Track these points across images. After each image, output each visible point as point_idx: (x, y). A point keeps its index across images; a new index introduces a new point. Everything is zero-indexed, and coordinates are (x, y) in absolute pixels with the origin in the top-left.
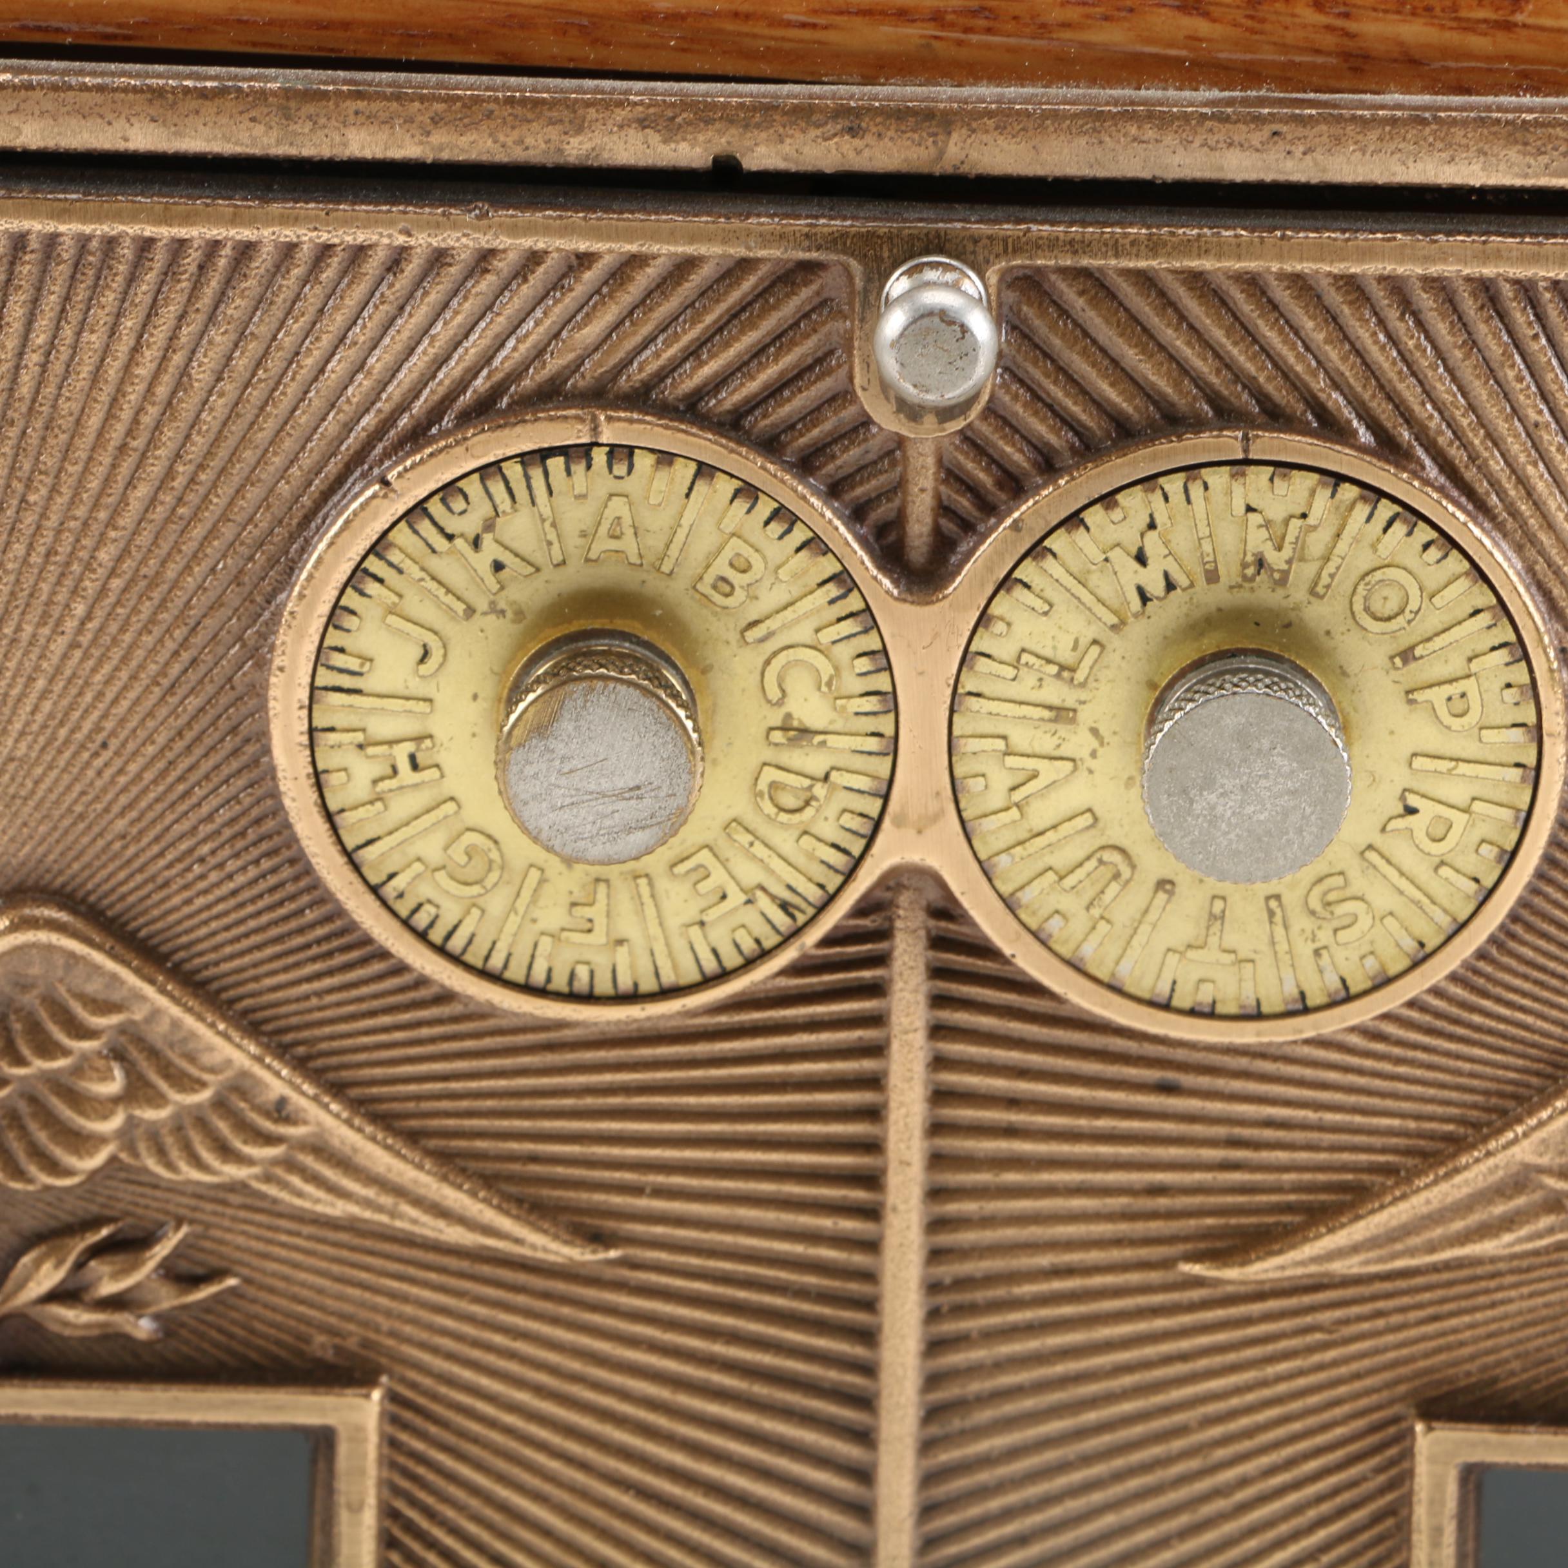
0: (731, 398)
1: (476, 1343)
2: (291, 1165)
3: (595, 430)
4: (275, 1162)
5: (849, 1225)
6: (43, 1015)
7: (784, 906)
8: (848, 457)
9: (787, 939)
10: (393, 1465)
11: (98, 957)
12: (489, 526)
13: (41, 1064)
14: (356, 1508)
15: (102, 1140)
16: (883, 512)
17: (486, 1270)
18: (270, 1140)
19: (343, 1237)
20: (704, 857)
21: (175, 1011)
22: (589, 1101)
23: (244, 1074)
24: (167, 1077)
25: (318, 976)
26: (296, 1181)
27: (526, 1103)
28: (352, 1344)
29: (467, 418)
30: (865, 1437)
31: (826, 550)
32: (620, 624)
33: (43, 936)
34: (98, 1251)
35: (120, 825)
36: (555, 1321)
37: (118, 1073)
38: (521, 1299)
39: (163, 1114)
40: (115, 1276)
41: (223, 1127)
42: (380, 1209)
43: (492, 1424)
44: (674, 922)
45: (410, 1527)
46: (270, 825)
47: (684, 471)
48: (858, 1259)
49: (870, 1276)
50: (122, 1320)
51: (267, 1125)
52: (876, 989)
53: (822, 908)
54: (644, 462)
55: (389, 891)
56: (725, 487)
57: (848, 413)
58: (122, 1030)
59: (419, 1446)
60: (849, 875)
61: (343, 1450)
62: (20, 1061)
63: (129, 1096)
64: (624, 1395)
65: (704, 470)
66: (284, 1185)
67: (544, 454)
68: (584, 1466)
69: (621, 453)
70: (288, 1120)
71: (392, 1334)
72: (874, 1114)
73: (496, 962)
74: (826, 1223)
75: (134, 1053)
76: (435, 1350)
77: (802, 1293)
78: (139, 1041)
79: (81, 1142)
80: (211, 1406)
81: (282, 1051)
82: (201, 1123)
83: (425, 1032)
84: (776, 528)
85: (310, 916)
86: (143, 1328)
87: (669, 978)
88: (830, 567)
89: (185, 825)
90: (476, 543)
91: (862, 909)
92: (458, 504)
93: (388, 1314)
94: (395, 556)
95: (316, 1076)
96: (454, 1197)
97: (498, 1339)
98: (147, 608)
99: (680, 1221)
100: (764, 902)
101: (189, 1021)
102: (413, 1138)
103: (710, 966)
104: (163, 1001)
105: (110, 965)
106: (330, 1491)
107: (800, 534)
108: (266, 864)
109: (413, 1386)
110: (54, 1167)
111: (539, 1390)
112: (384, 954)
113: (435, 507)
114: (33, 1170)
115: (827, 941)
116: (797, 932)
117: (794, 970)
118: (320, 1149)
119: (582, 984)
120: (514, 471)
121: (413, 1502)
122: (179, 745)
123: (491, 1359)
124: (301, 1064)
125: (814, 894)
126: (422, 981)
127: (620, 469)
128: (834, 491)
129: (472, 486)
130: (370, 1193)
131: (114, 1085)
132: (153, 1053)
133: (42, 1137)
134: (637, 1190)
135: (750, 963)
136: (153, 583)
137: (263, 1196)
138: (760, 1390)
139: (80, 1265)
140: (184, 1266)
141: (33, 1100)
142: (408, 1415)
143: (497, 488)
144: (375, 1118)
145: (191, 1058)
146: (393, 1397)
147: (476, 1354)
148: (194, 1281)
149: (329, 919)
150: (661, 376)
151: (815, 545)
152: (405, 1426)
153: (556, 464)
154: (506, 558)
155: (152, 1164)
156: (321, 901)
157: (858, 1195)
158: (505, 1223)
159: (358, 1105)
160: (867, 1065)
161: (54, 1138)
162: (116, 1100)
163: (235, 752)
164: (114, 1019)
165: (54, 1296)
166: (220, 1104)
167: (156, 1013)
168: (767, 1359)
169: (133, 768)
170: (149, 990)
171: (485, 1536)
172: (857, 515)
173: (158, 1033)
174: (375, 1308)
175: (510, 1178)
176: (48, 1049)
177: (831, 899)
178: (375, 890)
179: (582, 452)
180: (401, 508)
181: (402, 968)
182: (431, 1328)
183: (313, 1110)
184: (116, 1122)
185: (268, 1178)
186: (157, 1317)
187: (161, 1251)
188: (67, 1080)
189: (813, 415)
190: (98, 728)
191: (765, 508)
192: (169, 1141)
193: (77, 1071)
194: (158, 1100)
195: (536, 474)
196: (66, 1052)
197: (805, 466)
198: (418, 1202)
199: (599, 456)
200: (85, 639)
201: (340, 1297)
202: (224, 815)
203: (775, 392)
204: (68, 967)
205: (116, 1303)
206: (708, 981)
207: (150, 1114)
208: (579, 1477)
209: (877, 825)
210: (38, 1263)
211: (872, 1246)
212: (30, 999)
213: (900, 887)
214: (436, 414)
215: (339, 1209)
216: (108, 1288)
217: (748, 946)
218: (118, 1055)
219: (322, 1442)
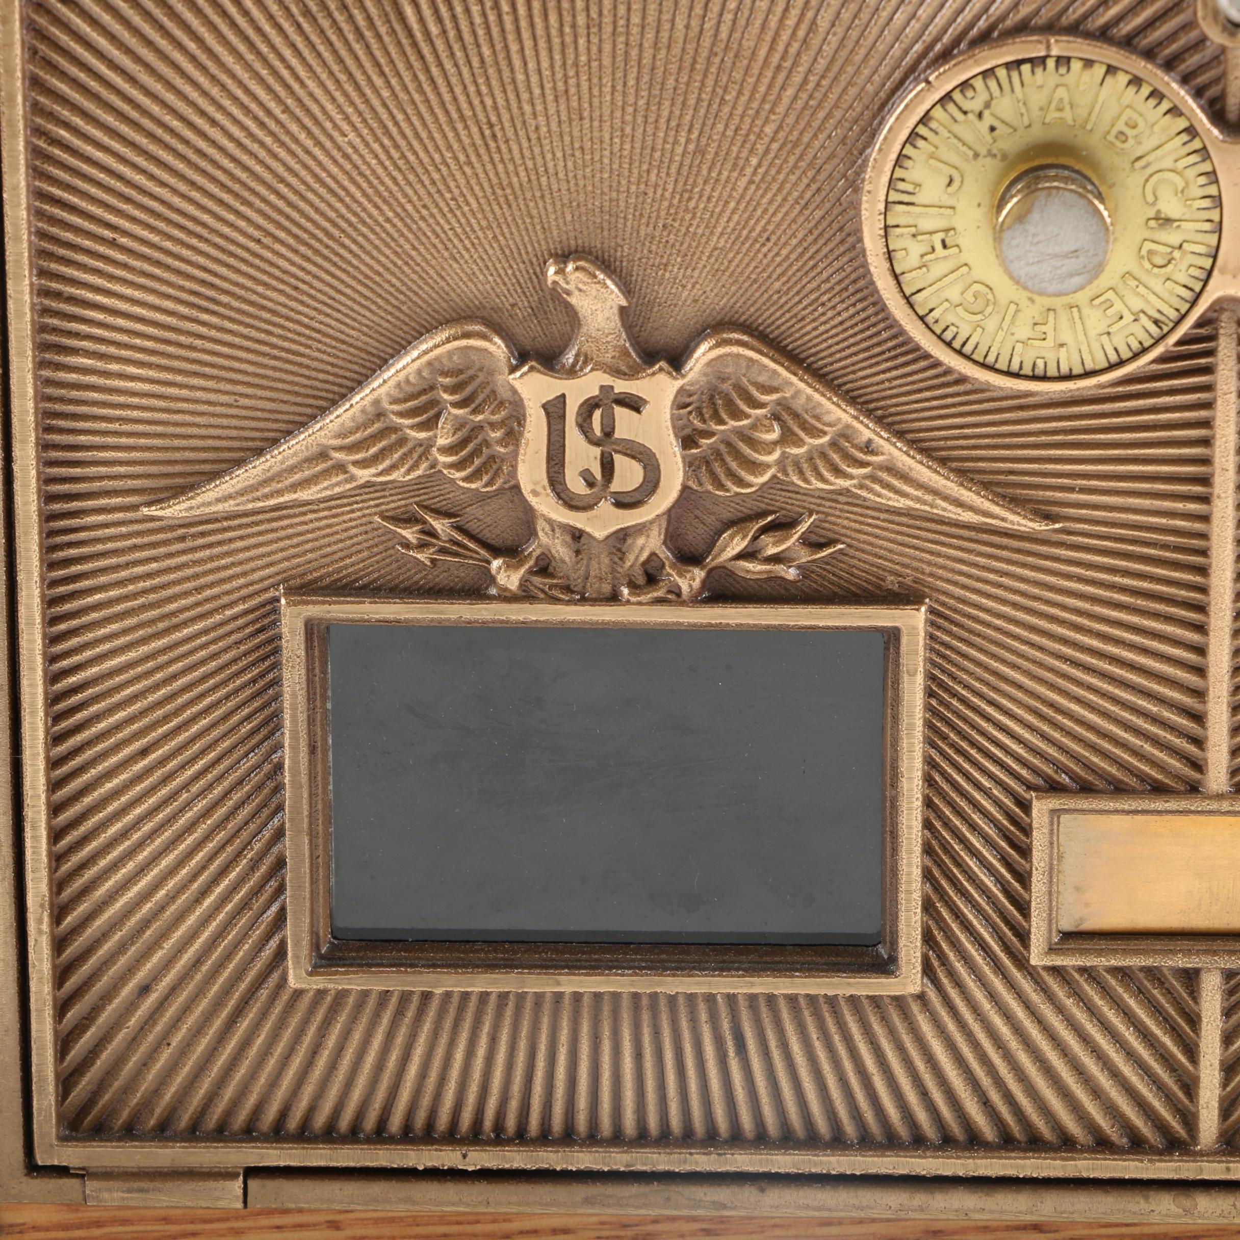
0: (1126, 28)
1: (979, 579)
2: (874, 479)
3: (1048, 47)
4: (866, 477)
5: (1192, 507)
6: (734, 396)
7: (1156, 322)
8: (1194, 60)
9: (1158, 341)
10: (932, 649)
11: (766, 361)
12: (987, 105)
13: (733, 423)
14: (912, 674)
15: (768, 466)
16: (1213, 92)
17: (985, 537)
18: (863, 464)
19: (904, 520)
20: (1110, 295)
21: (809, 391)
22: (1044, 439)
23: (848, 426)
24: (804, 429)
25: (889, 370)
26: (877, 487)
27: (1007, 440)
28: (908, 581)
29: (974, 43)
30: (1201, 629)
31: (1181, 114)
32: (1063, 161)
33: (735, 349)
34: (765, 530)
35: (777, 285)
36: (1024, 565)
37: (776, 427)
38: (1005, 553)
39: (802, 450)
40: (775, 544)
41: (836, 457)
42: (925, 503)
43: (988, 625)
44: (1092, 333)
45: (942, 685)
46: (862, 283)
47: (1100, 70)
48: (1198, 526)
49: (1204, 536)
50: (780, 569)
51: (861, 456)
52: (1208, 370)
53: (1178, 323)
54: (1076, 66)
55: (930, 319)
56: (1123, 78)
57: (1193, 35)
58: (779, 403)
59: (947, 638)
60: (1193, 303)
61: (904, 640)
62: (722, 422)
64: (1064, 607)
65: (1111, 70)
66: (871, 490)
67: (1019, 63)
68: (1041, 648)
69: (1063, 61)
70: (873, 453)
71: (931, 575)
72: (1206, 442)
73: (991, 359)
74: (1179, 506)
75: (786, 417)
76: (955, 584)
77: (1165, 547)
78: (788, 409)
79: (755, 467)
80: (831, 617)
81: (869, 413)
82: (824, 455)
83: (950, 401)
84: (1152, 102)
85: (884, 335)
86: (791, 574)
87: (1089, 366)
88: (1182, 123)
89: (814, 284)
90: (980, 115)
91: (1199, 324)
92: (970, 94)
93: (929, 563)
94: (933, 125)
95: (888, 427)
96: (967, 495)
97: (992, 576)
98: (792, 159)
99: (1096, 507)
100: (1144, 320)
101: (817, 396)
102: (943, 461)
103: (1113, 358)
104: (802, 385)
105: (773, 365)
106: (897, 664)
107: (1165, 105)
108: (859, 306)
109: (943, 604)
110: (741, 482)
111: (1015, 605)
112: (927, 356)
113: (957, 96)
114: (729, 484)
115: (1179, 343)
116: (1163, 337)
117: (1161, 360)
118: (890, 469)
119: (1039, 371)
120: (1002, 73)
121: (943, 671)
122: (810, 238)
123: (987, 588)
124: (879, 420)
125: (1174, 315)
126: (949, 371)
127: (1063, 70)
128: (1185, 80)
129: (978, 83)
130: (919, 493)
131: (774, 435)
132: (796, 416)
133: (733, 465)
134: (1071, 489)
135: (1136, 356)
136: (796, 145)
137: (858, 497)
138: (1141, 603)
139: (755, 538)
140: (814, 538)
141: (728, 444)
142: (941, 621)
143: (992, 84)
144: (921, 451)
145: (817, 418)
146: (932, 611)
147: (979, 585)
148: (820, 546)
149: (895, 337)
150: (1085, 17)
151: (1175, 111)
152: (939, 628)
153: (1026, 68)
154: (996, 123)
155: (795, 479)
156: (890, 327)
157: (1198, 489)
158: (996, 510)
159: (911, 443)
160: (1203, 413)
161: (740, 465)
162: (776, 443)
163: (842, 242)
164: (775, 397)
165: (740, 556)
166: (834, 444)
167: (798, 392)
168: (1145, 585)
169: (784, 252)
170: (794, 379)
171: (985, 689)
172: (1198, 93)
173: (798, 405)
174: (921, 560)
175: (998, 484)
176: (737, 414)
177: (1183, 317)
178: (922, 318)
179: (1039, 62)
180: (937, 96)
181: (937, 364)
182: (953, 571)
183: (887, 447)
184: (776, 455)
185: (861, 487)
186: (798, 567)
187: (802, 528)
188: (749, 433)
189: (1173, 36)
190: (764, 230)
191: (1146, 90)
192: (805, 466)
193: (754, 427)
194: (799, 443)
195: (1015, 74)
196: (747, 416)
197: (1169, 65)
198: (946, 498)
199: (1051, 63)
200: (757, 179)
201: (901, 554)
202: (837, 278)
203: (1151, 24)
204: (748, 367)
205: (776, 559)
206: (1112, 367)
207: (795, 451)
208: (1038, 655)
209: (1210, 274)
210: (732, 538)
211: (1205, 518)
212: (726, 387)
213: (1222, 310)
214: (956, 42)
215: (901, 503)
216: (771, 551)
217: (1135, 346)
218: (776, 417)
219: (892, 637)
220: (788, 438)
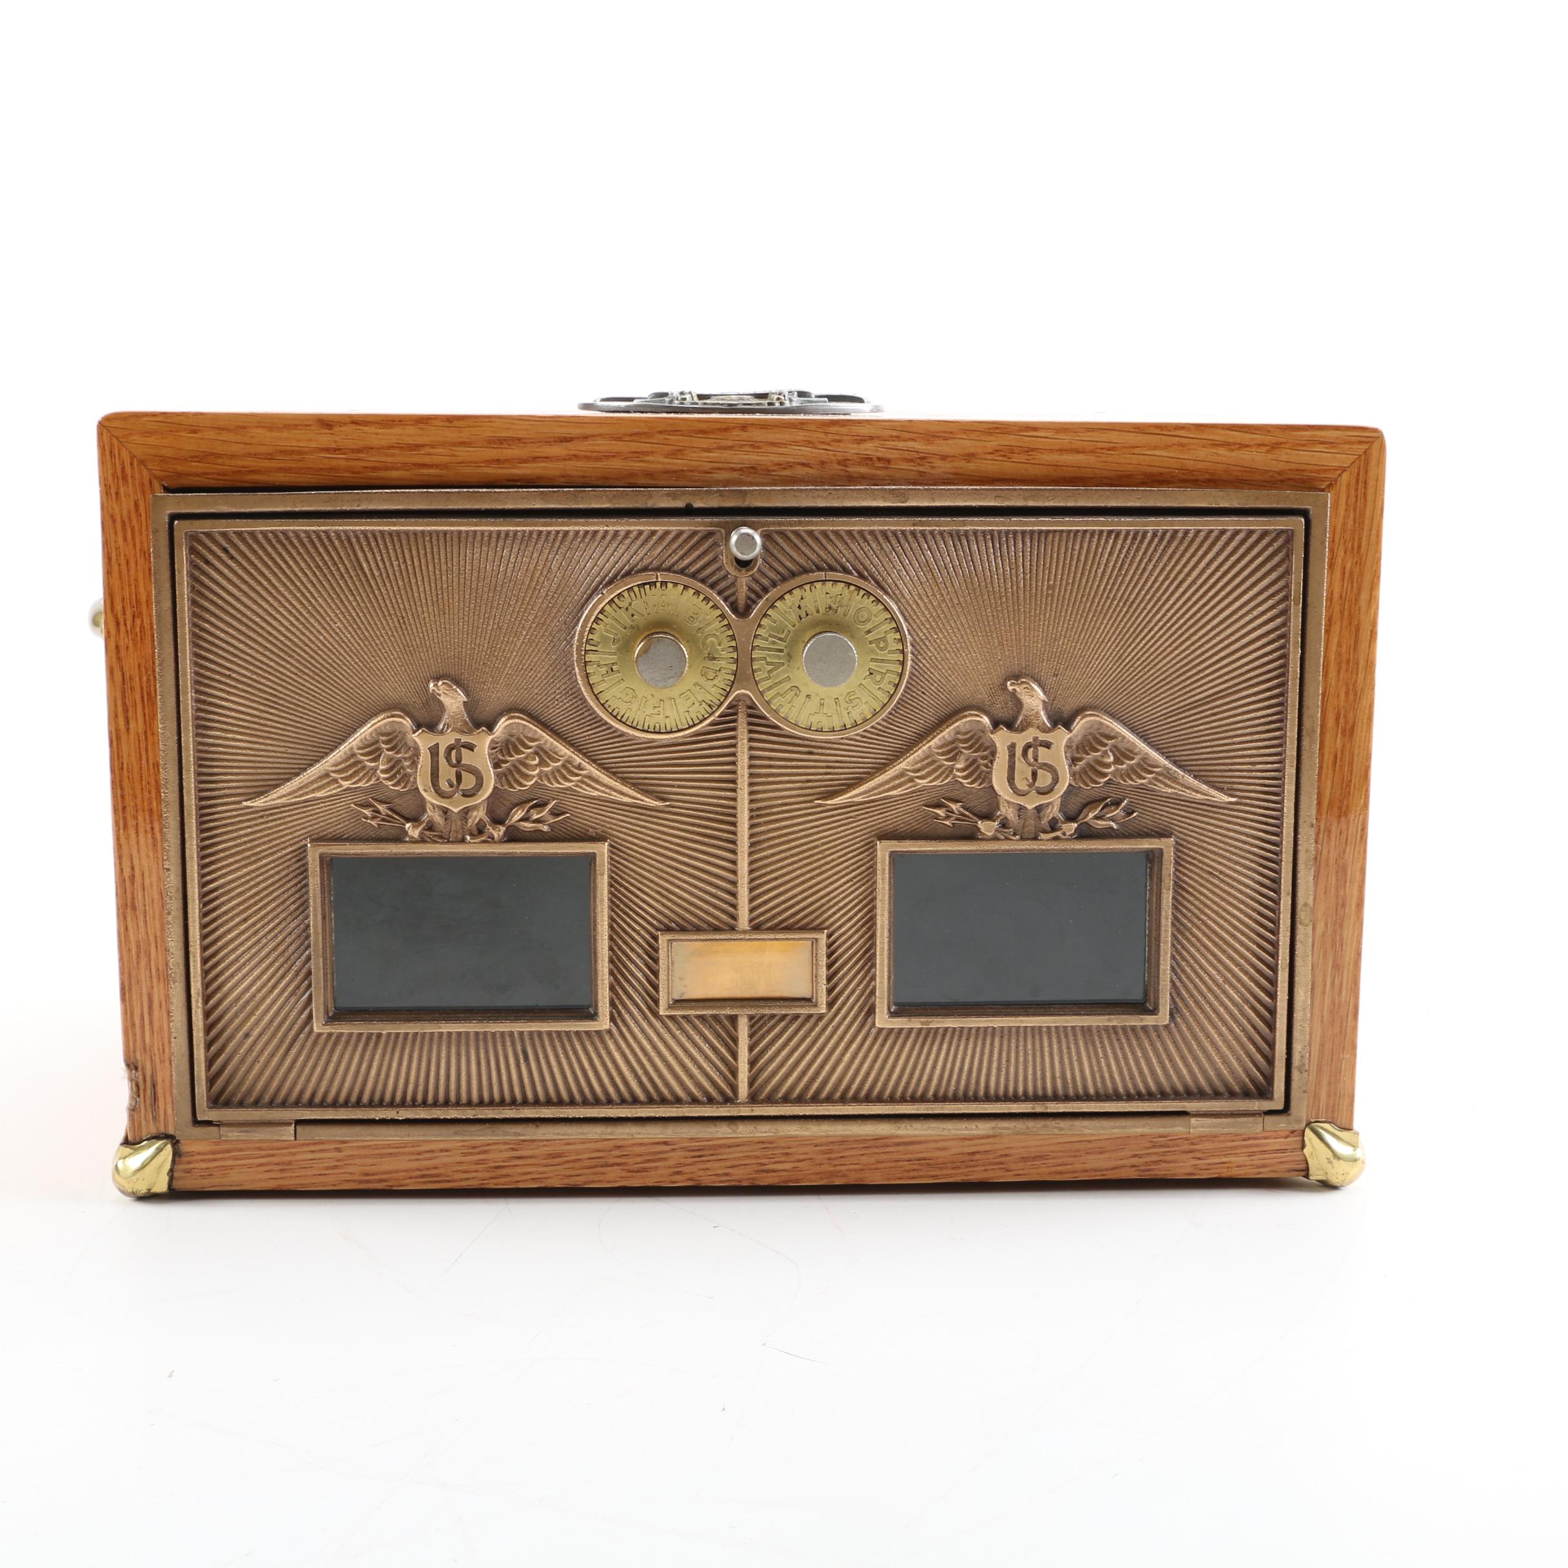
0: (693, 569)
1: (632, 830)
2: (582, 782)
3: (657, 578)
4: (579, 781)
5: (729, 794)
6: (517, 743)
7: (710, 706)
8: (723, 584)
9: (711, 715)
10: (611, 864)
11: (531, 726)
12: (630, 604)
13: (517, 756)
14: (602, 874)
15: (534, 777)
16: (732, 599)
17: (634, 809)
18: (577, 775)
19: (597, 802)
20: (688, 693)
21: (551, 740)
22: (660, 762)
23: (570, 757)
24: (550, 759)
25: (589, 730)
26: (584, 786)
27: (643, 763)
28: (598, 831)
29: (624, 576)
30: (734, 852)
31: (718, 608)
32: (665, 630)
33: (517, 721)
34: (532, 807)
35: (536, 691)
36: (653, 823)
37: (537, 759)
38: (643, 817)
39: (549, 768)
40: (538, 814)
41: (564, 772)
42: (606, 793)
43: (637, 852)
44: (681, 711)
45: (616, 881)
46: (575, 690)
47: (681, 587)
48: (731, 803)
49: (734, 808)
50: (540, 826)
51: (576, 771)
52: (734, 729)
53: (719, 706)
54: (670, 585)
55: (606, 706)
56: (691, 591)
57: (723, 573)
58: (538, 746)
59: (617, 858)
60: (726, 697)
61: (598, 859)
62: (512, 756)
63: (540, 764)
64: (671, 843)
65: (686, 587)
66: (581, 787)
67: (644, 584)
68: (661, 863)
69: (664, 584)
70: (582, 769)
71: (610, 828)
72: (734, 763)
73: (634, 724)
74: (722, 794)
75: (541, 753)
76: (621, 832)
77: (717, 813)
78: (542, 749)
79: (527, 777)
80: (563, 848)
81: (580, 751)
82: (559, 771)
83: (616, 745)
84: (705, 602)
85: (586, 714)
86: (545, 828)
87: (680, 727)
88: (719, 612)
89: (553, 691)
90: (627, 609)
91: (729, 707)
92: (622, 599)
93: (609, 823)
94: (606, 614)
95: (588, 757)
96: (625, 789)
97: (638, 828)
98: (542, 631)
99: (685, 794)
100: (704, 705)
101: (555, 743)
102: (614, 773)
103: (691, 723)
104: (548, 737)
105: (534, 728)
106: (595, 871)
107: (711, 604)
108: (574, 700)
109: (616, 842)
110: (521, 785)
111: (649, 842)
112: (606, 723)
113: (616, 600)
114: (515, 786)
115: (720, 716)
116: (713, 713)
117: (712, 724)
118: (590, 777)
119: (657, 730)
120: (636, 589)
121: (617, 874)
122: (551, 668)
123: (636, 834)
124: (584, 754)
125: (718, 703)
126: (616, 730)
127: (664, 588)
128: (719, 593)
129: (626, 594)
130: (603, 789)
131: (536, 762)
132: (546, 752)
133: (517, 776)
134: (673, 786)
135: (701, 722)
136: (543, 624)
137: (575, 791)
138: (706, 840)
139: (528, 811)
140: (556, 811)
141: (515, 766)
142: (614, 850)
143: (632, 594)
144: (604, 768)
145: (556, 753)
146: (611, 846)
147: (632, 833)
148: (558, 815)
149: (591, 715)
150: (674, 564)
151: (715, 607)
152: (614, 854)
153: (647, 587)
154: (635, 613)
155: (546, 783)
156: (589, 710)
157: (731, 785)
158: (639, 796)
159: (600, 765)
160: (732, 750)
161: (521, 777)
162: (537, 765)
163: (565, 670)
164: (536, 743)
165: (521, 820)
166: (564, 766)
167: (546, 741)
168: (708, 831)
169: (539, 675)
170: (544, 734)
171: (636, 883)
172: (726, 600)
173: (547, 747)
174: (605, 821)
175: (640, 784)
176: (518, 752)
177: (722, 703)
178: (603, 705)
179: (652, 584)
180: (607, 601)
181: (611, 727)
182: (620, 826)
183: (588, 766)
184: (537, 771)
185: (577, 786)
186: (549, 825)
187: (550, 806)
189: (713, 574)
190: (530, 665)
191: (702, 597)
192: (550, 777)
193: (526, 758)
194: (548, 765)
195: (642, 590)
196: (524, 753)
197: (712, 586)
198: (616, 791)
199: (658, 585)
200: (526, 641)
201: (596, 819)
202: (563, 687)
203: (704, 568)
204: (524, 729)
205: (537, 821)
206: (690, 727)
207: (546, 769)
208: (660, 866)
209: (733, 682)
210: (517, 811)
211: (734, 799)
212: (513, 739)
213: (739, 700)
214: (615, 577)
215: (596, 793)
216: (535, 817)
217: (701, 717)
218: (536, 753)
219: (592, 858)
220: (542, 763)
